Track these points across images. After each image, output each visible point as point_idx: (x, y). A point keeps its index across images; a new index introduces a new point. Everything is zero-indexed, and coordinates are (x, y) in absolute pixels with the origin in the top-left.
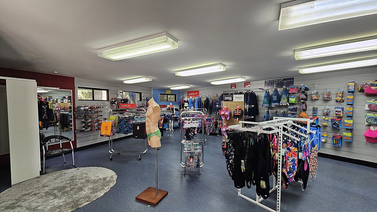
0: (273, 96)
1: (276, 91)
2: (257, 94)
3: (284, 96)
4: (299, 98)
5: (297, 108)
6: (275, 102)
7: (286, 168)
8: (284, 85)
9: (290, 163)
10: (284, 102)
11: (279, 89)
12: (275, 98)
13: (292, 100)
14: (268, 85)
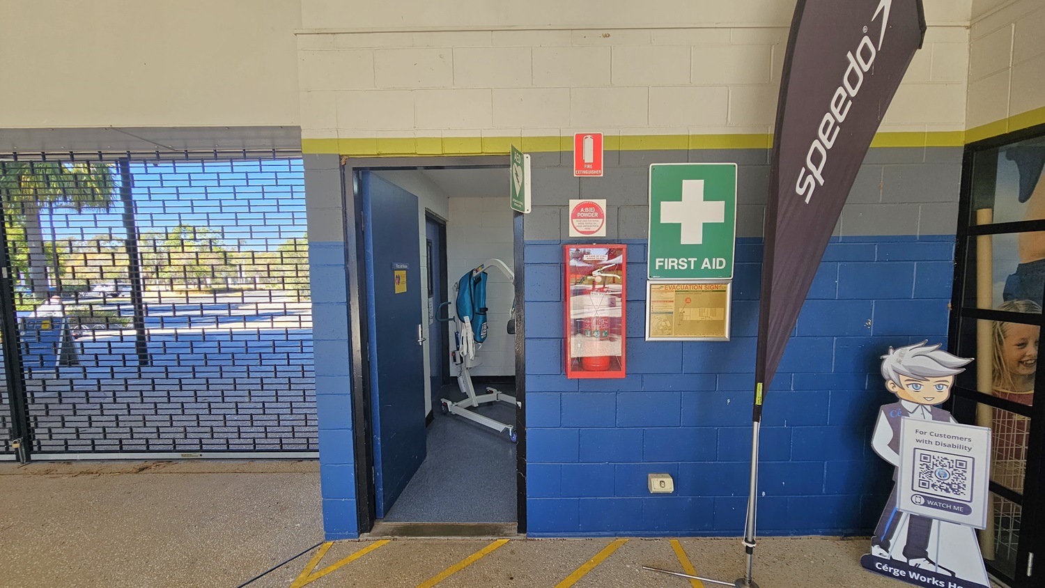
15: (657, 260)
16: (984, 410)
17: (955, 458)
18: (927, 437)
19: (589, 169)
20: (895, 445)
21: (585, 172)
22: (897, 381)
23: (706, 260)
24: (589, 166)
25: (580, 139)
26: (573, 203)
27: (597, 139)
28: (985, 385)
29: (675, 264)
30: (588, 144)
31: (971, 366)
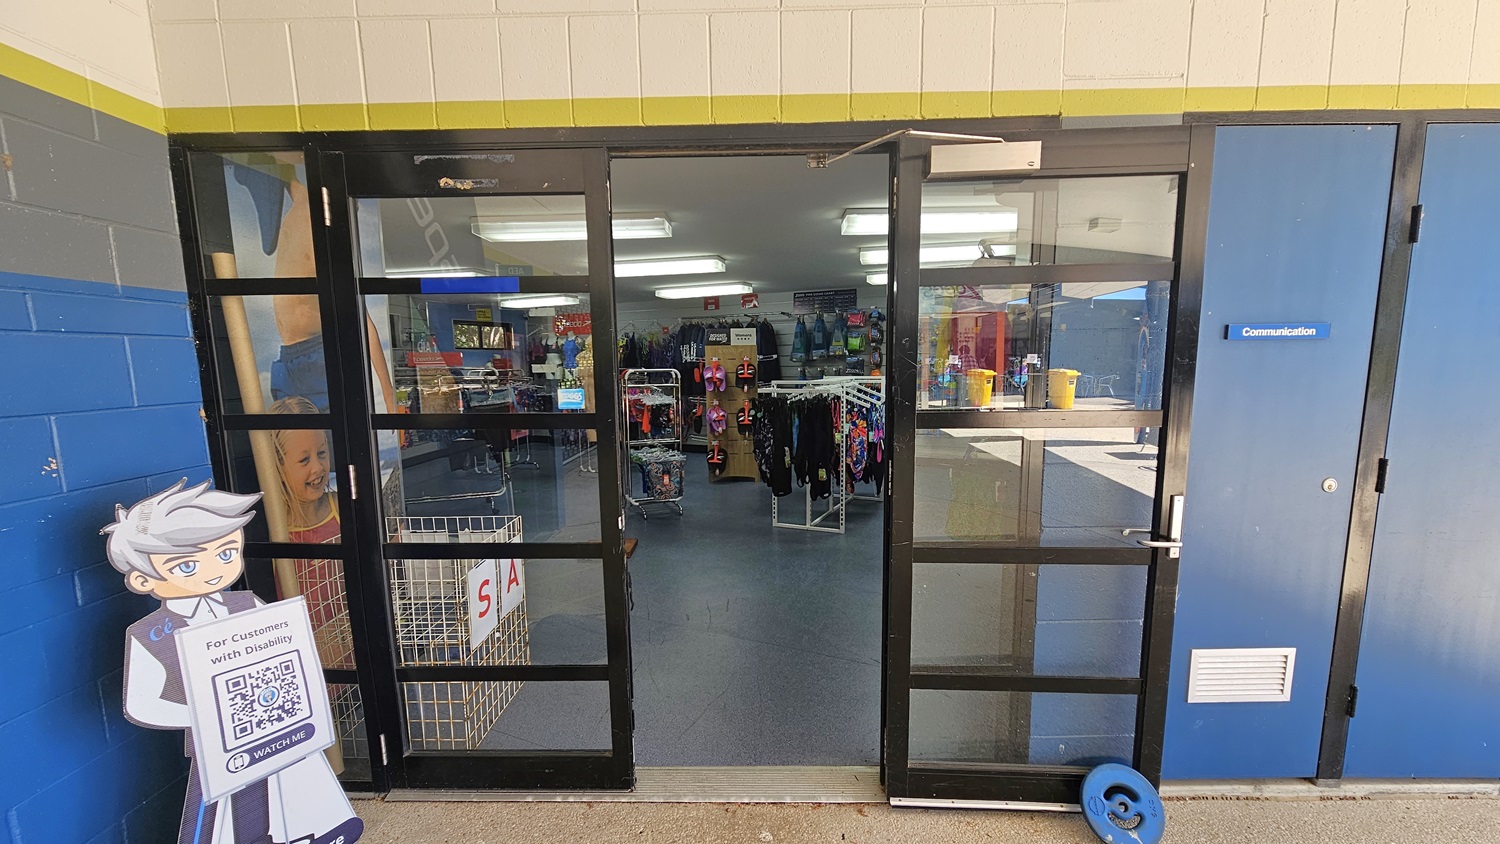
0: (816, 333)
1: (820, 319)
2: (776, 326)
3: (838, 334)
4: (866, 336)
5: (863, 360)
6: (818, 347)
7: (851, 457)
8: (837, 305)
9: (856, 447)
10: (837, 347)
11: (825, 315)
12: (819, 338)
13: (855, 342)
14: (803, 303)
16: (285, 567)
18: (228, 648)
22: (148, 569)
28: (279, 534)
31: (259, 507)
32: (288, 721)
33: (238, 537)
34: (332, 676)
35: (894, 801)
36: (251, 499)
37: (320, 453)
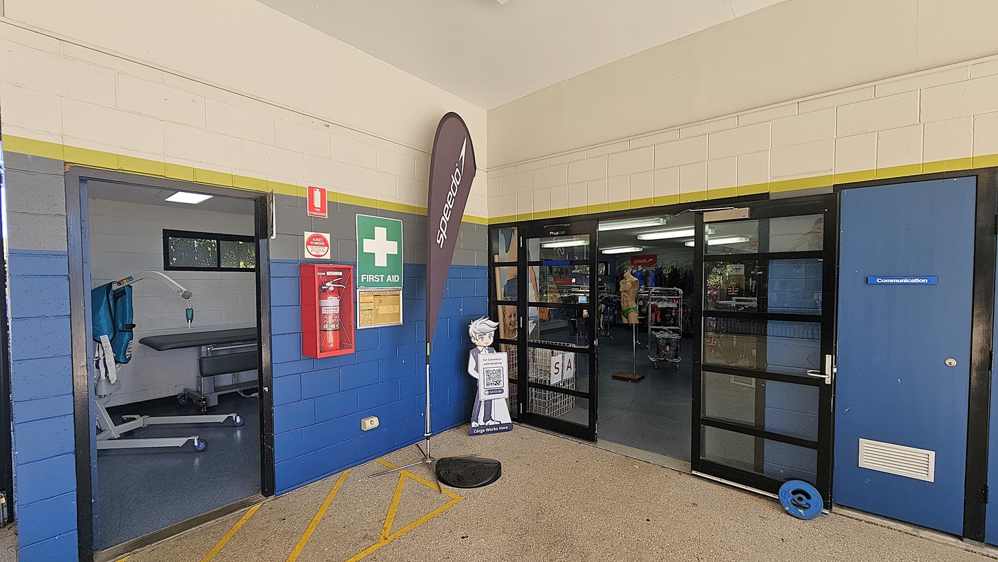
15: (363, 276)
16: (503, 346)
17: (496, 369)
18: (487, 362)
19: (318, 212)
20: (477, 369)
21: (315, 213)
22: (475, 337)
23: (389, 276)
24: (317, 210)
25: (311, 190)
26: (307, 235)
27: (323, 191)
28: (502, 337)
29: (372, 278)
30: (317, 194)
31: (498, 326)
32: (497, 386)
33: (493, 333)
34: (510, 381)
35: (694, 472)
36: (497, 324)
37: (515, 315)
